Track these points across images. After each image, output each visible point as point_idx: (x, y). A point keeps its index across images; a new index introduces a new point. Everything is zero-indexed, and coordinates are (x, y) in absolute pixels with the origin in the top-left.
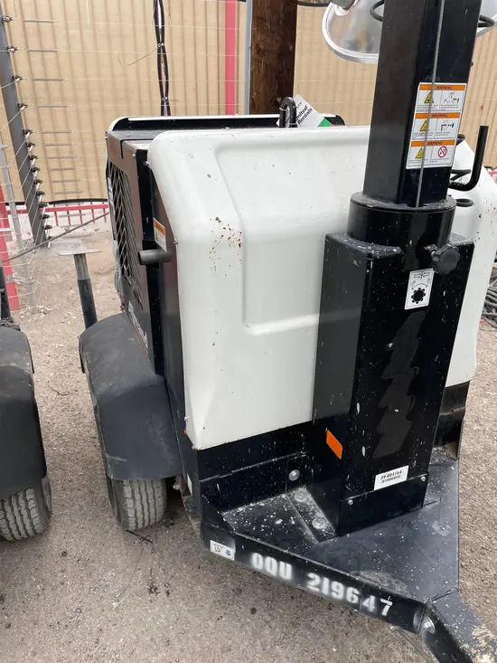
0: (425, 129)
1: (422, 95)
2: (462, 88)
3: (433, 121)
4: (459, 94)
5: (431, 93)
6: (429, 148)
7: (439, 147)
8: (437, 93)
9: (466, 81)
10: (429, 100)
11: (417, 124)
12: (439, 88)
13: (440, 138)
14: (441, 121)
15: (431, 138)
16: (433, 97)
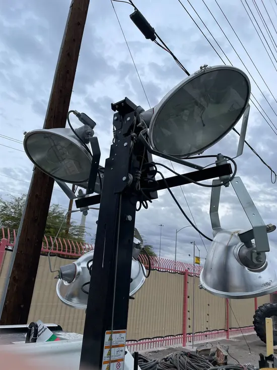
0: (109, 354)
1: (107, 337)
2: (124, 332)
3: (113, 349)
4: (123, 335)
5: (111, 336)
6: (112, 364)
7: (116, 363)
8: (114, 335)
9: (126, 329)
10: (111, 339)
11: (106, 352)
12: (115, 333)
13: (117, 358)
14: (117, 349)
15: (112, 359)
16: (112, 337)
